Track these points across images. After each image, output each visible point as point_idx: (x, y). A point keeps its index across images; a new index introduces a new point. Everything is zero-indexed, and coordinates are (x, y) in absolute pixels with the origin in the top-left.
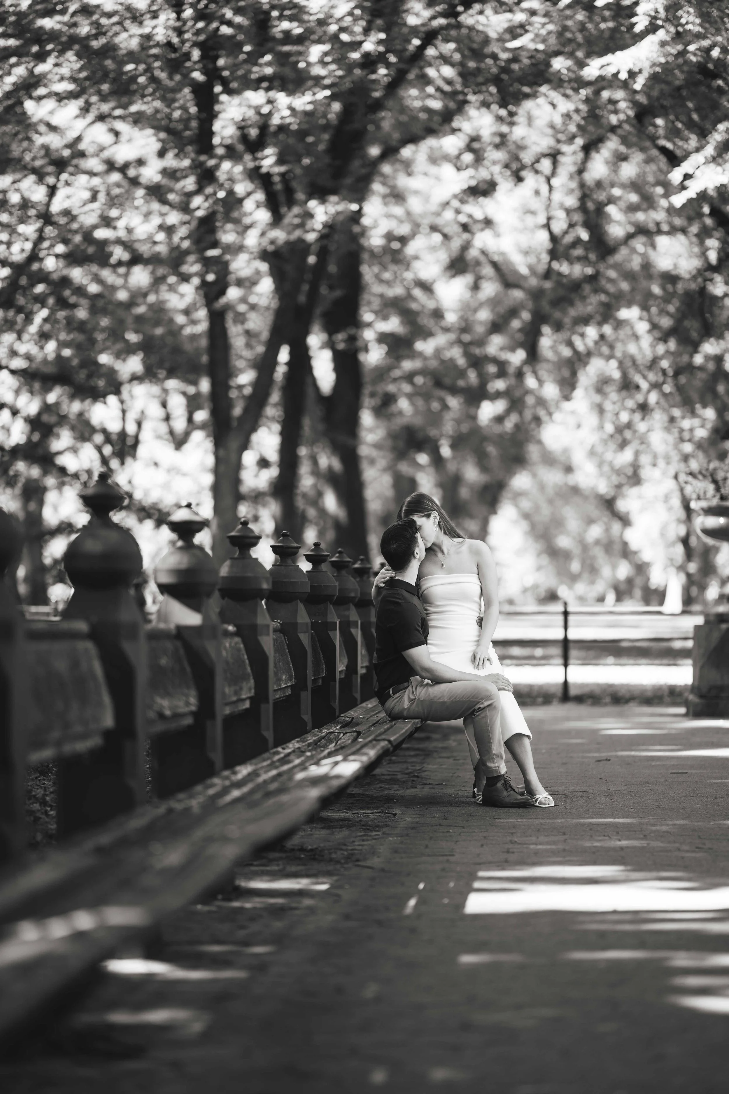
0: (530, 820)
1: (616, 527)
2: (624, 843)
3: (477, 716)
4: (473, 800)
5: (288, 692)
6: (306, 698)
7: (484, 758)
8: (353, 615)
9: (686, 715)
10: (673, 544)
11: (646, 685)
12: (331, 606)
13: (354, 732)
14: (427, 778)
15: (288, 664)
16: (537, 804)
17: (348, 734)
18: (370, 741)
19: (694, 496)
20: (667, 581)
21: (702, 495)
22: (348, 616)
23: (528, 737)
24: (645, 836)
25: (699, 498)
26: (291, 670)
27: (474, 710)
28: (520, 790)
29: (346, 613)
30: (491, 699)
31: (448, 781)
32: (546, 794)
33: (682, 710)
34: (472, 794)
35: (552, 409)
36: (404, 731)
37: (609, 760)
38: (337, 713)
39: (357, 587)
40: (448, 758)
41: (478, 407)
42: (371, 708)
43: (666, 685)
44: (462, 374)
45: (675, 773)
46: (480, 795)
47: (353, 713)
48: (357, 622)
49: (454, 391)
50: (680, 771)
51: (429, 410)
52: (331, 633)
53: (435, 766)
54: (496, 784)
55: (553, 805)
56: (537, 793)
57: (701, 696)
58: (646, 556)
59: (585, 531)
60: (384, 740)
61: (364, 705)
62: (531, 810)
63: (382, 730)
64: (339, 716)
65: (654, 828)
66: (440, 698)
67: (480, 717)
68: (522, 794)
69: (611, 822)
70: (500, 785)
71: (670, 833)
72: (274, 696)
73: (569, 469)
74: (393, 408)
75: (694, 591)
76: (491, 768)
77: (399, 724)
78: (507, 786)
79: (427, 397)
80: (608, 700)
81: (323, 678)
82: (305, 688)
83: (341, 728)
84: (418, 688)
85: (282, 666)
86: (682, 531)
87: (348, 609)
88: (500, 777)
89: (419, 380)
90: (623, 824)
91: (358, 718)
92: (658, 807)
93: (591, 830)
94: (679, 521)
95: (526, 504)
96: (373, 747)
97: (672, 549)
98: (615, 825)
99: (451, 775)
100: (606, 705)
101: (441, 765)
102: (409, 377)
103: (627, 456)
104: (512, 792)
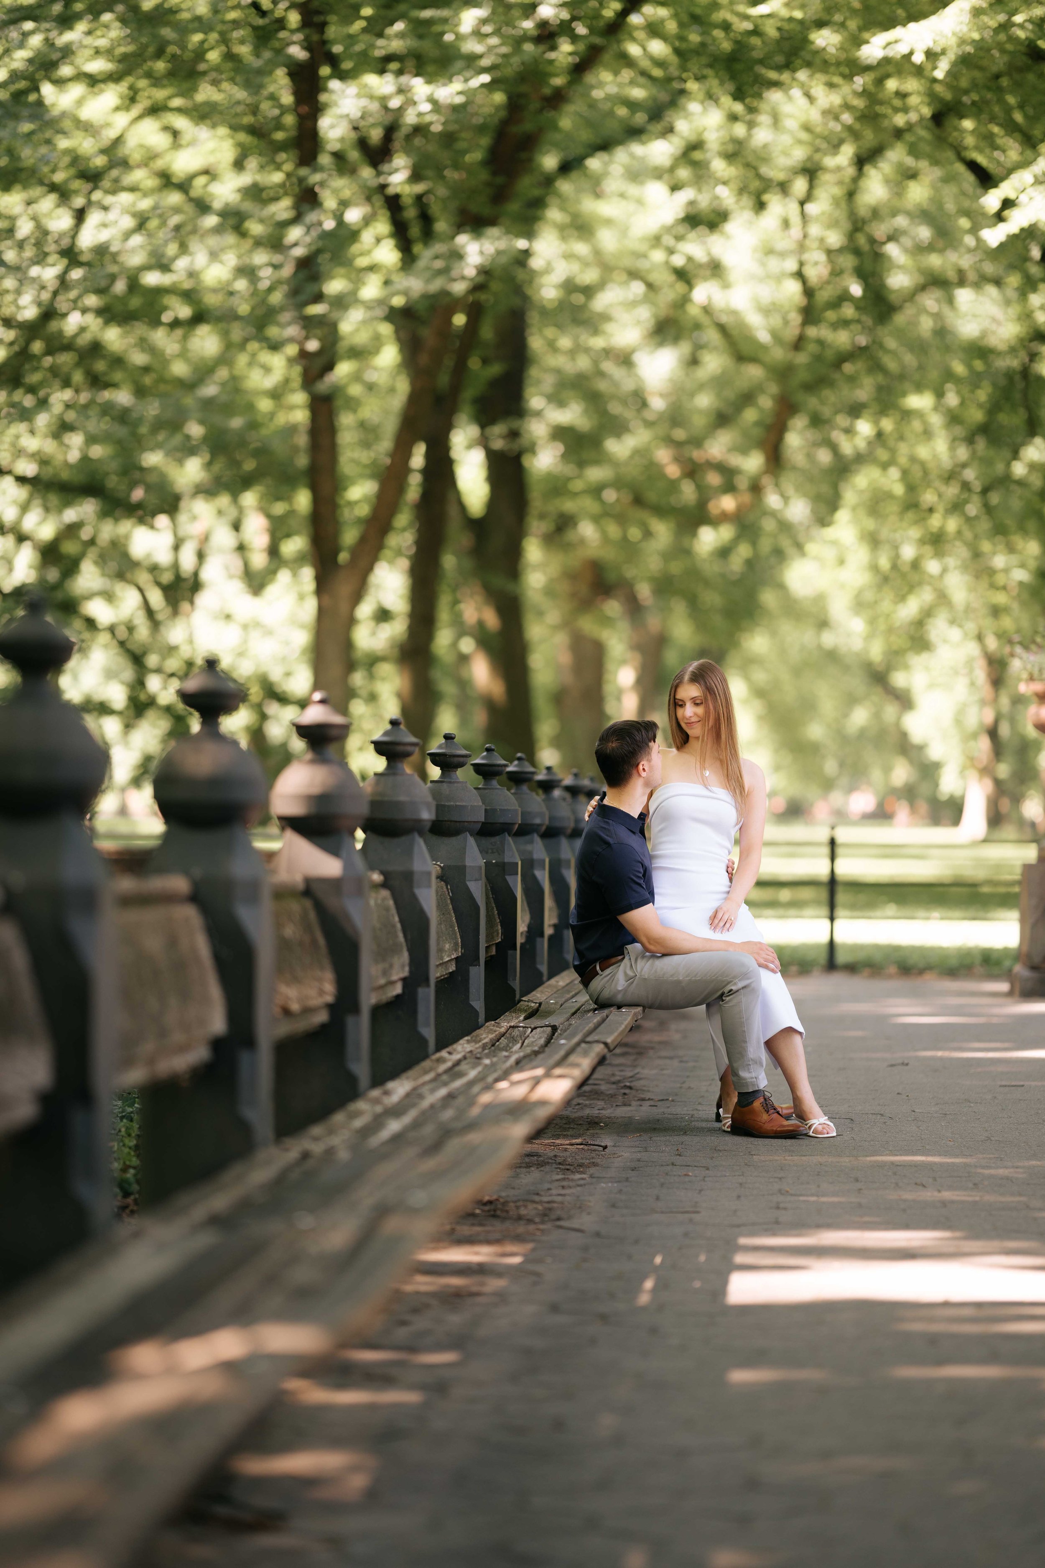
0: (803, 1158)
1: (890, 711)
2: (947, 1195)
3: (726, 1003)
4: (717, 1125)
5: (452, 968)
6: (477, 975)
7: (735, 1065)
8: (538, 849)
9: (1010, 994)
10: (974, 736)
11: (948, 949)
12: (510, 839)
13: (547, 1026)
14: (644, 1091)
15: (452, 926)
16: (811, 1134)
17: (538, 1029)
18: (578, 1044)
19: (1025, 675)
20: (965, 789)
21: (1036, 673)
22: (531, 853)
23: (800, 1033)
24: (975, 1184)
25: (1031, 678)
26: (456, 934)
27: (723, 994)
28: (785, 1112)
29: (529, 847)
30: (748, 979)
31: (676, 1095)
32: (824, 1119)
33: (1003, 987)
34: (714, 1116)
35: (801, 538)
36: (623, 1026)
37: (907, 1064)
38: (518, 997)
39: (544, 809)
40: (671, 1058)
41: (694, 534)
42: (564, 987)
43: (976, 948)
44: (673, 486)
45: (1005, 1086)
46: (728, 1118)
47: (539, 995)
48: (544, 861)
49: (661, 511)
50: (1013, 1083)
51: (625, 538)
52: (509, 879)
53: (654, 1072)
54: (752, 1102)
55: (834, 1134)
56: (810, 1116)
57: (1034, 968)
58: (935, 753)
59: (846, 715)
60: (597, 1042)
61: (553, 981)
62: (805, 1142)
63: (591, 1025)
64: (520, 1001)
65: (987, 1172)
66: (672, 976)
67: (731, 1004)
68: (788, 1117)
69: (923, 1161)
70: (757, 1104)
71: (1012, 1181)
72: (436, 973)
73: (823, 624)
74: (570, 536)
75: (1005, 805)
76: (744, 1079)
77: (614, 1014)
78: (768, 1106)
79: (621, 519)
80: (893, 969)
81: (497, 944)
82: (475, 960)
83: (526, 1018)
84: (639, 961)
85: (444, 929)
86: (989, 716)
87: (532, 842)
88: (756, 1093)
89: (610, 495)
90: (941, 1164)
91: (548, 1003)
92: (989, 1138)
93: (895, 1174)
94: (983, 703)
95: (760, 676)
96: (585, 1054)
97: (972, 744)
98: (930, 1166)
99: (679, 1085)
100: (890, 977)
101: (662, 1070)
102: (596, 491)
103: (910, 608)
104: (776, 1115)
